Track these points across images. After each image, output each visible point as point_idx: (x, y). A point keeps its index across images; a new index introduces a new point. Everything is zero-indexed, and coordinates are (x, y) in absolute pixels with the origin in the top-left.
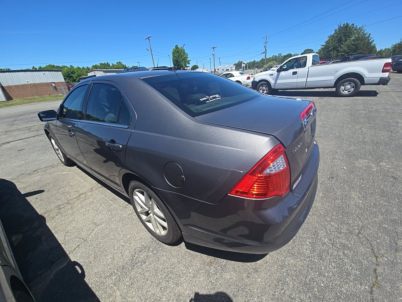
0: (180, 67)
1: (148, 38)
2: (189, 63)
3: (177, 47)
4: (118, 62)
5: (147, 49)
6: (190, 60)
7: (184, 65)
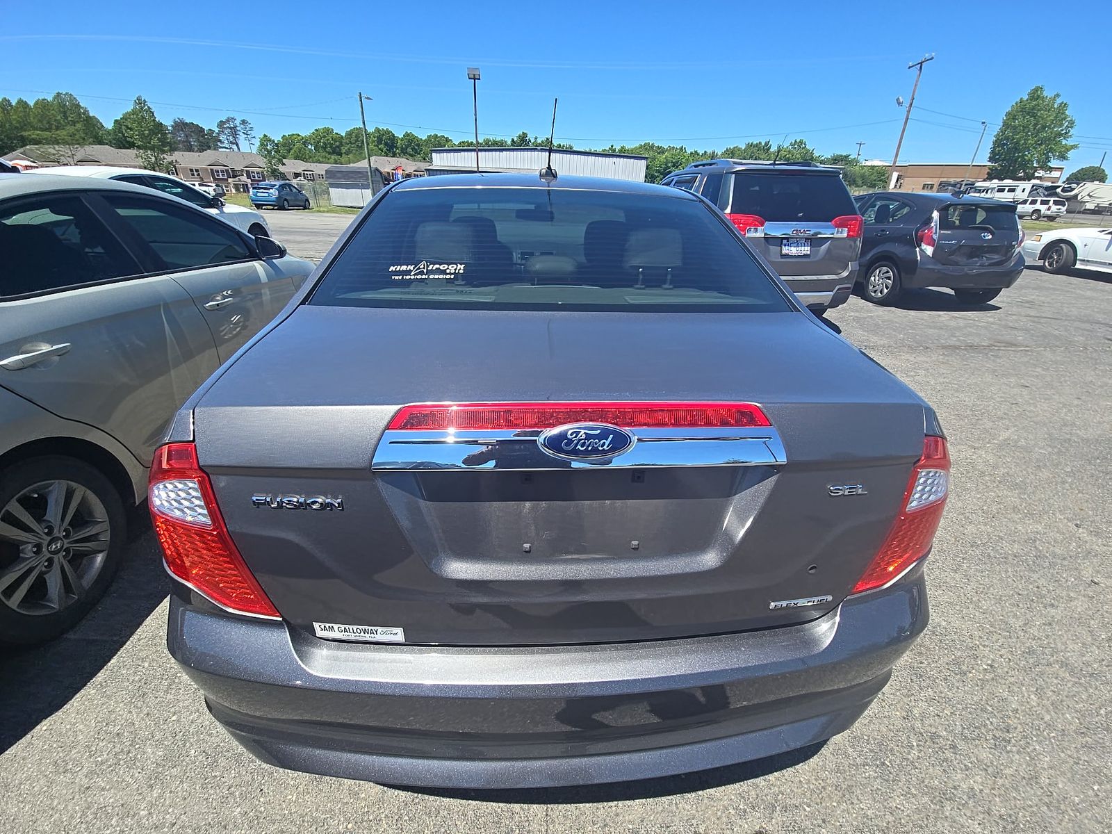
0: (1013, 167)
1: (921, 63)
2: (1063, 157)
3: (1036, 95)
4: (796, 141)
5: (898, 99)
6: (1075, 147)
7: (1038, 162)
